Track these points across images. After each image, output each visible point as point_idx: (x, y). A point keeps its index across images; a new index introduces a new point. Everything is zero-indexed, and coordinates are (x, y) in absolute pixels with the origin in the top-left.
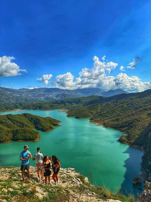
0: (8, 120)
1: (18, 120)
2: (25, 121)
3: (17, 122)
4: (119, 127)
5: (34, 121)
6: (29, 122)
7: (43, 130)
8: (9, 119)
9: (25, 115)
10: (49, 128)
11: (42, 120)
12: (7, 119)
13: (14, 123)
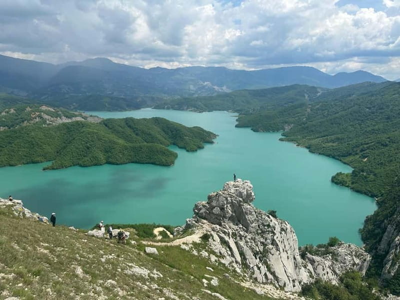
0: (127, 128)
1: (145, 129)
2: (156, 131)
3: (143, 132)
4: (339, 156)
6: (163, 133)
8: (130, 126)
9: (156, 120)
12: (125, 125)
13: (137, 134)
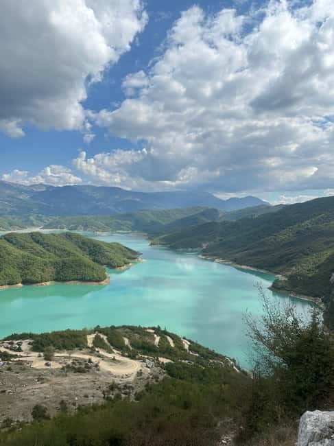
0: (35, 244)
1: (57, 244)
2: (70, 246)
3: (55, 247)
5: (89, 247)
6: (79, 250)
7: (112, 266)
8: (37, 242)
9: (68, 235)
10: (123, 263)
11: (105, 248)
12: (32, 241)
13: (48, 250)
